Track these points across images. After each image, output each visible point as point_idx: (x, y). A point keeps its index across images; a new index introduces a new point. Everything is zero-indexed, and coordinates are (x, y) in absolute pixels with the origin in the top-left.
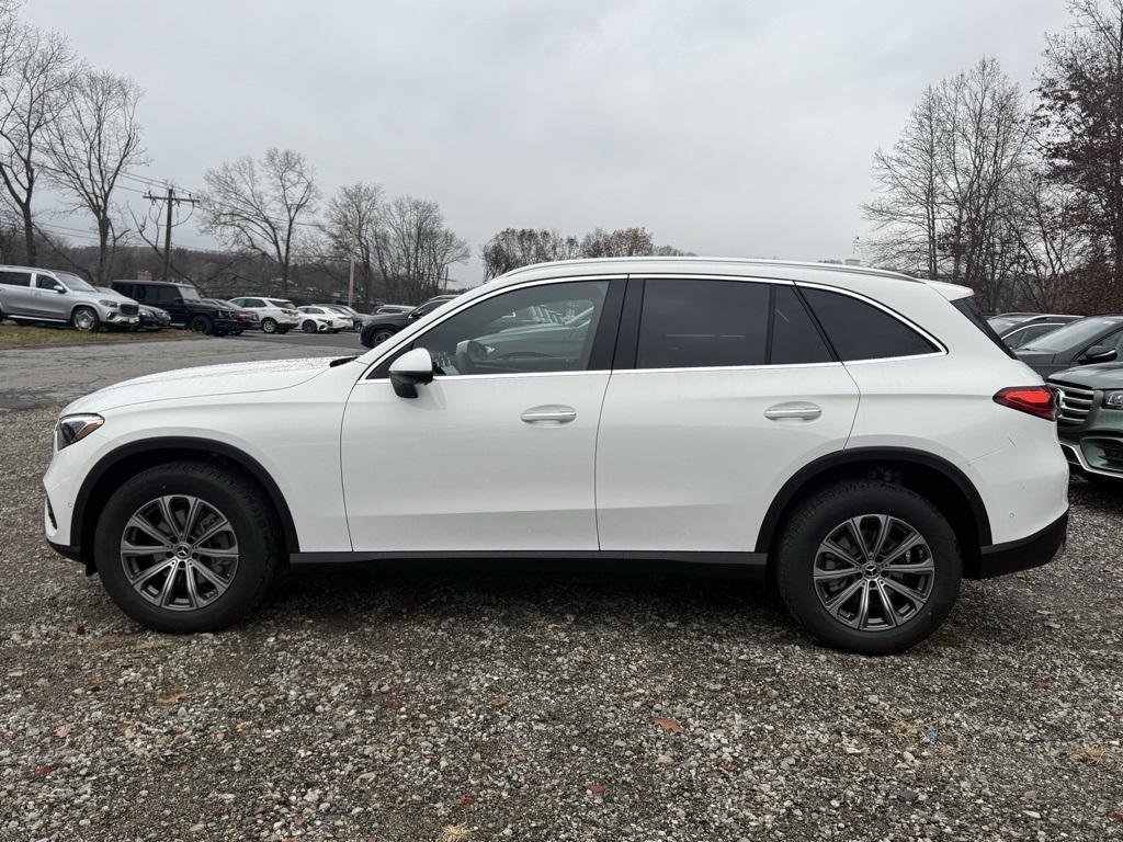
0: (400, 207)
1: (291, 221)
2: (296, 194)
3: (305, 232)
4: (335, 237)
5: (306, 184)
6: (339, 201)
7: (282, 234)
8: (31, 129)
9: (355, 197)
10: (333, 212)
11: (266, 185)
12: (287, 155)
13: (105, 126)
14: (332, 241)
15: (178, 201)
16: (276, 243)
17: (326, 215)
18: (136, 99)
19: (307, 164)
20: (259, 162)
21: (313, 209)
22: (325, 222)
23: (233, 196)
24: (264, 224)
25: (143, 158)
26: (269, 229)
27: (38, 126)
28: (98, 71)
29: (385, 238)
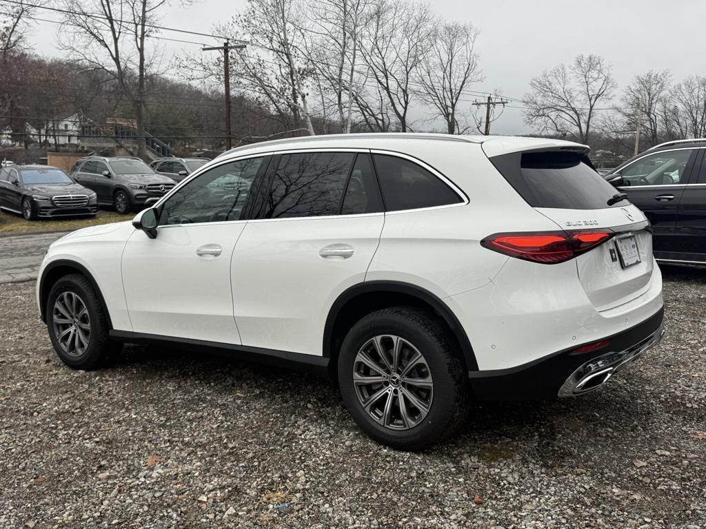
0: (688, 85)
1: (591, 107)
2: (596, 86)
3: (605, 114)
4: (629, 116)
5: (604, 79)
6: (633, 88)
7: (584, 118)
8: (408, 69)
9: (646, 83)
10: (628, 97)
11: (574, 84)
12: (590, 59)
13: (455, 59)
14: (626, 119)
15: (494, 104)
16: (579, 126)
17: (622, 100)
18: (475, 37)
19: (605, 63)
20: (570, 67)
21: (610, 96)
22: (621, 105)
23: (550, 94)
24: (572, 113)
25: (479, 77)
26: (575, 116)
27: (414, 65)
28: (450, 23)
29: (675, 112)
